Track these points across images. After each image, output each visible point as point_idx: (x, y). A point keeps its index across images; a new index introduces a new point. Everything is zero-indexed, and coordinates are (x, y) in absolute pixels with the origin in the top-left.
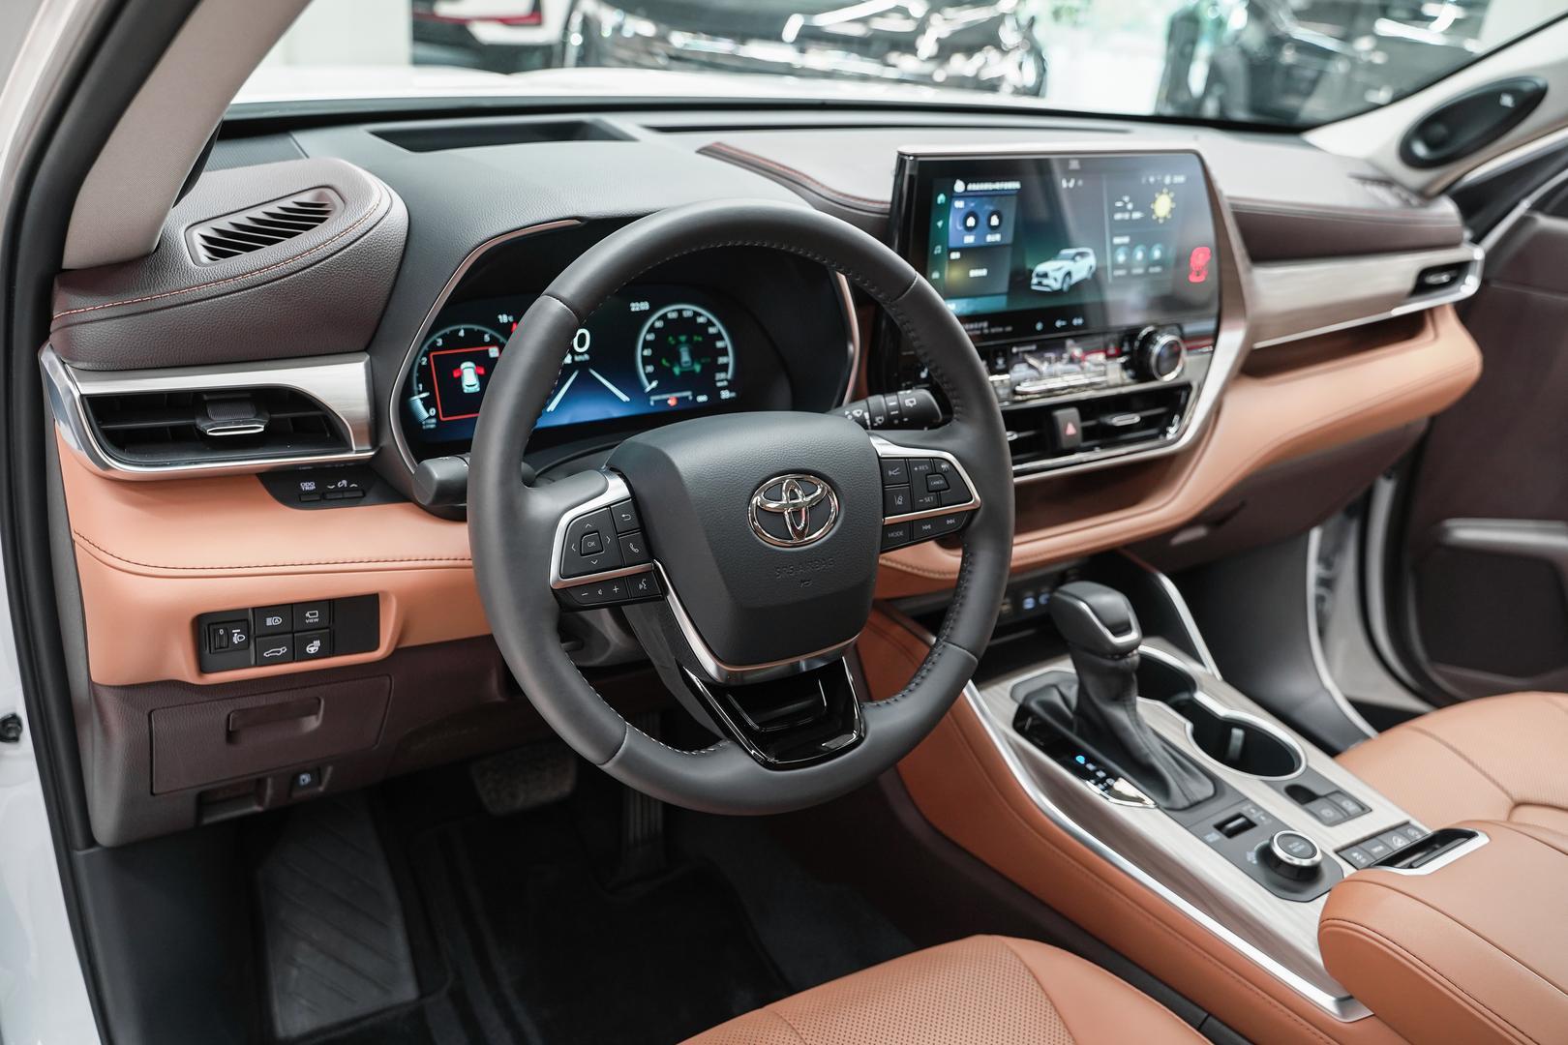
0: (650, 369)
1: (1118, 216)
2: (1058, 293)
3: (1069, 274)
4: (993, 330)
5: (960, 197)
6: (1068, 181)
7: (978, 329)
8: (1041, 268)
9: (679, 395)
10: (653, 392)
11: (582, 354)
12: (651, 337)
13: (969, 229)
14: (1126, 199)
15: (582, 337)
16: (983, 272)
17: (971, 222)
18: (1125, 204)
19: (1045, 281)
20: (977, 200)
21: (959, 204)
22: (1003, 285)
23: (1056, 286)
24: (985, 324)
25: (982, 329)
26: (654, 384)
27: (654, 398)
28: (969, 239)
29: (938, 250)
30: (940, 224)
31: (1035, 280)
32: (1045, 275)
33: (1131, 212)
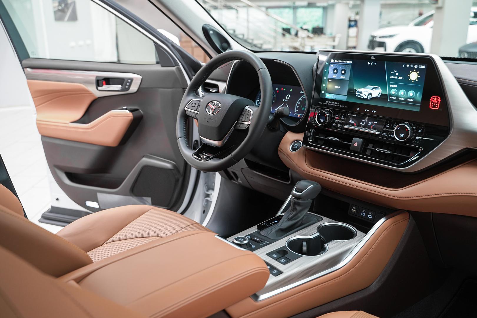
0: (298, 107)
1: (392, 77)
2: (366, 99)
3: (370, 94)
4: (341, 106)
5: (332, 63)
6: (370, 63)
7: (336, 104)
8: (359, 90)
9: (301, 115)
10: (296, 112)
11: (286, 100)
12: (301, 100)
13: (335, 73)
14: (396, 71)
15: (289, 96)
16: (339, 87)
17: (335, 71)
18: (395, 73)
19: (361, 95)
20: (338, 65)
21: (332, 66)
22: (346, 93)
23: (366, 97)
24: (338, 103)
25: (337, 104)
26: (297, 111)
27: (296, 114)
28: (335, 77)
29: (325, 78)
30: (326, 71)
31: (357, 93)
32: (361, 93)
33: (398, 76)
